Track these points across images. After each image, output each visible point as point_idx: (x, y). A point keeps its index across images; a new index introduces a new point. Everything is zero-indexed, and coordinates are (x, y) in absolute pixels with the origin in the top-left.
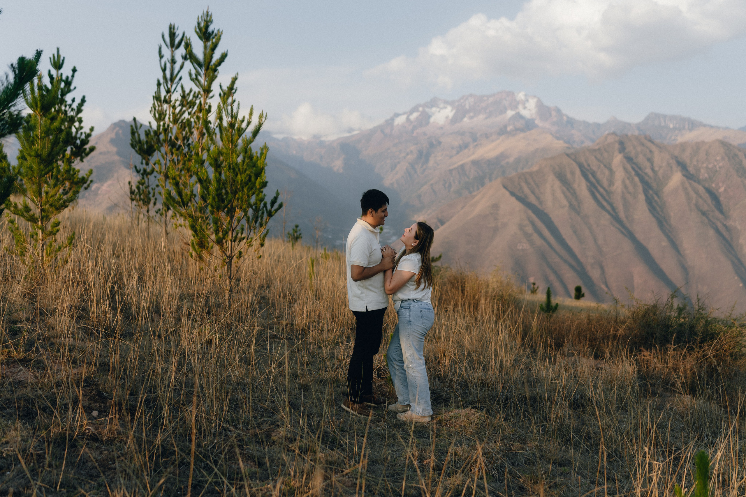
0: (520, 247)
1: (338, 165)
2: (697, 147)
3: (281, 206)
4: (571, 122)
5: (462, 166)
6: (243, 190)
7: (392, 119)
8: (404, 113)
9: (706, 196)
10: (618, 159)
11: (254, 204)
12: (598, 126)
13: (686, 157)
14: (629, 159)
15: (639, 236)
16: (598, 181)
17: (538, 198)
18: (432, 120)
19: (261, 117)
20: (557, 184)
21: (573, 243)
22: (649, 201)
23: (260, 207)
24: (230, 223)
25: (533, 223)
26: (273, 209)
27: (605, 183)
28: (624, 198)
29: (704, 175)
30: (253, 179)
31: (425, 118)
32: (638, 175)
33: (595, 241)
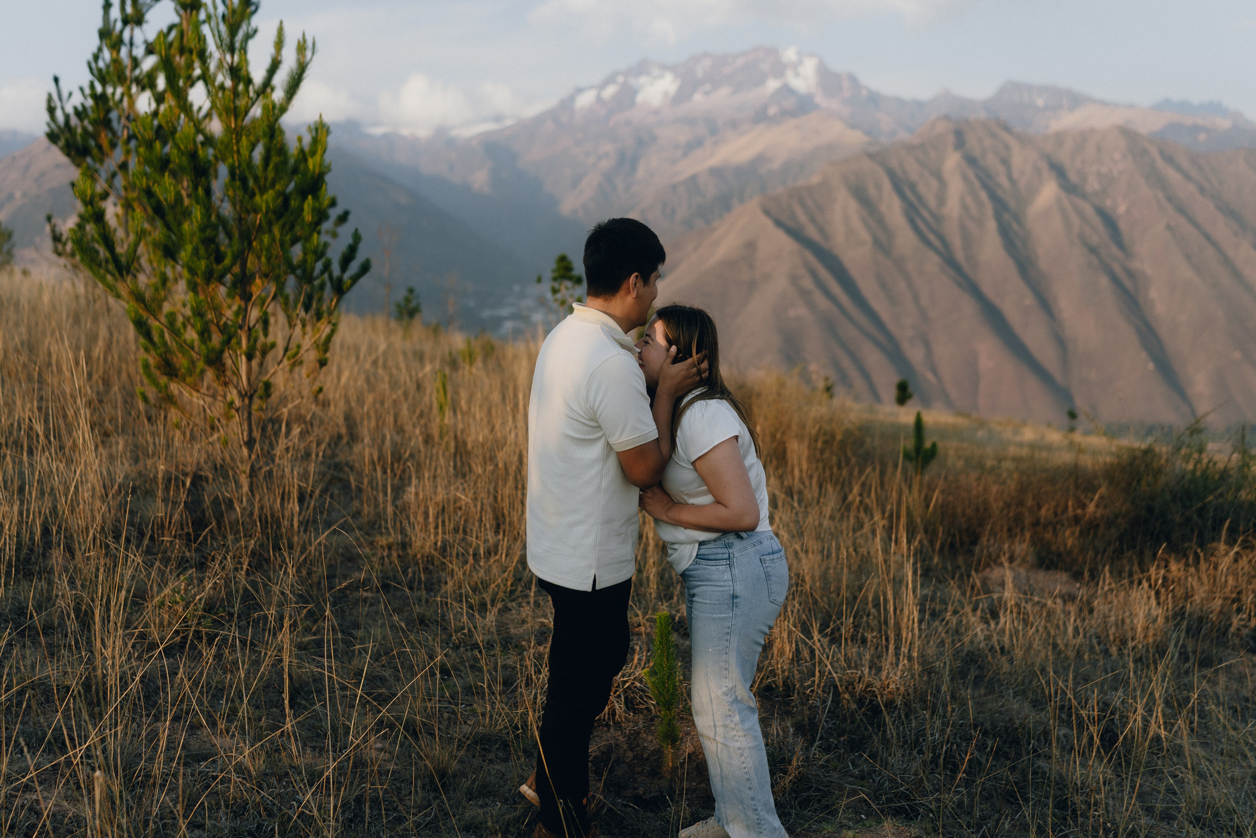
0: (792, 313)
1: (480, 179)
2: (1083, 137)
3: (365, 268)
4: (874, 99)
5: (693, 179)
6: (270, 231)
7: (572, 98)
8: (591, 87)
9: (1097, 221)
10: (952, 161)
11: (299, 266)
12: (919, 105)
13: (1064, 157)
14: (971, 161)
15: (988, 290)
16: (920, 199)
17: (821, 230)
18: (640, 98)
19: (301, 48)
20: (853, 206)
21: (879, 305)
22: (1005, 232)
23: (313, 269)
24: (243, 312)
25: (813, 274)
26: (347, 276)
27: (932, 202)
28: (963, 229)
29: (1093, 185)
30: (294, 203)
31: (628, 95)
32: (985, 186)
33: (916, 299)
